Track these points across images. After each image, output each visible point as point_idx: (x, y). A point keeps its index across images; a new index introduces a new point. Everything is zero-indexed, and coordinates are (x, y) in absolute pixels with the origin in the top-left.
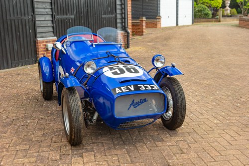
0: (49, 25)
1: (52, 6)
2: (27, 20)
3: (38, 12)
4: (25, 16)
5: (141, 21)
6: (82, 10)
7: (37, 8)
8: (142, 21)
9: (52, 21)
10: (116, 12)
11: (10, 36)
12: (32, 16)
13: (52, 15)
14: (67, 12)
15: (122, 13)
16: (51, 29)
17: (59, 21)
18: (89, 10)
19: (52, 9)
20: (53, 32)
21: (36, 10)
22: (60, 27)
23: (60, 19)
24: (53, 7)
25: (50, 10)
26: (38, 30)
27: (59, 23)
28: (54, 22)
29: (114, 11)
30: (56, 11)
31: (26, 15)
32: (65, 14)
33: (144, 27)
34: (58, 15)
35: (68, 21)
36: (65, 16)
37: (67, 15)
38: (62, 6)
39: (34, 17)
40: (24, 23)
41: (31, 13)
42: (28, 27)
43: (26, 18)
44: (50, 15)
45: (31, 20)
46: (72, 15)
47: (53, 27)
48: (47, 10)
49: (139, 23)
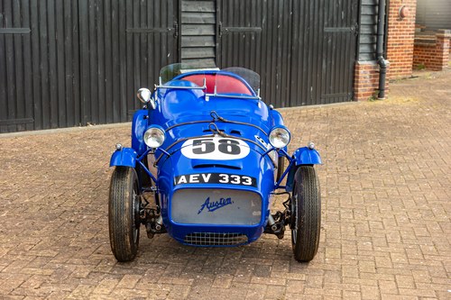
0: (207, 44)
1: (216, 8)
2: (164, 34)
3: (187, 19)
4: (161, 26)
5: (438, 37)
6: (281, 16)
7: (186, 12)
8: (443, 38)
9: (215, 36)
10: (358, 21)
11: (130, 63)
12: (174, 26)
13: (215, 25)
14: (248, 20)
15: (374, 24)
16: (210, 53)
17: (227, 36)
18: (296, 16)
19: (215, 13)
20: (215, 59)
21: (183, 15)
22: (230, 49)
23: (230, 34)
24: (219, 10)
25: (212, 16)
26: (185, 54)
27: (227, 42)
28: (217, 39)
29: (355, 20)
30: (224, 18)
31: (164, 26)
32: (242, 23)
33: (446, 52)
34: (227, 25)
35: (247, 39)
36: (242, 28)
37: (245, 26)
38: (237, 7)
39: (178, 30)
40: (157, 40)
41: (172, 22)
42: (164, 47)
43: (163, 30)
44: (211, 26)
45: (171, 34)
46: (256, 25)
47: (215, 48)
48: (206, 16)
49: (434, 41)
